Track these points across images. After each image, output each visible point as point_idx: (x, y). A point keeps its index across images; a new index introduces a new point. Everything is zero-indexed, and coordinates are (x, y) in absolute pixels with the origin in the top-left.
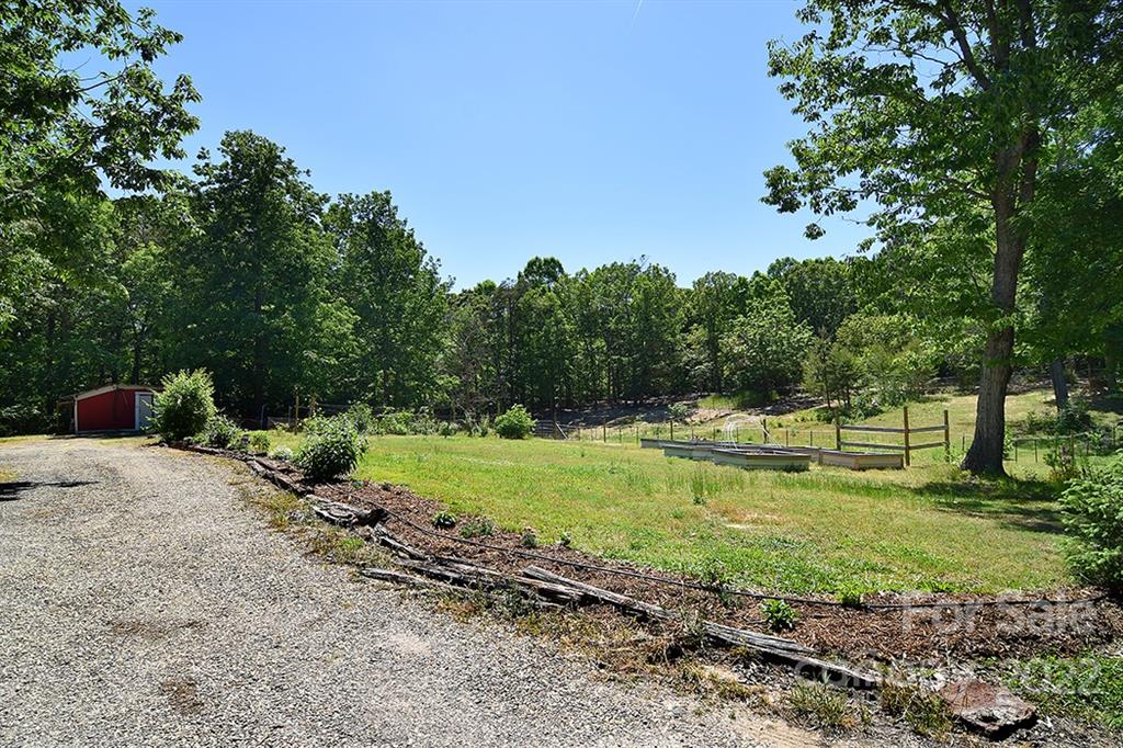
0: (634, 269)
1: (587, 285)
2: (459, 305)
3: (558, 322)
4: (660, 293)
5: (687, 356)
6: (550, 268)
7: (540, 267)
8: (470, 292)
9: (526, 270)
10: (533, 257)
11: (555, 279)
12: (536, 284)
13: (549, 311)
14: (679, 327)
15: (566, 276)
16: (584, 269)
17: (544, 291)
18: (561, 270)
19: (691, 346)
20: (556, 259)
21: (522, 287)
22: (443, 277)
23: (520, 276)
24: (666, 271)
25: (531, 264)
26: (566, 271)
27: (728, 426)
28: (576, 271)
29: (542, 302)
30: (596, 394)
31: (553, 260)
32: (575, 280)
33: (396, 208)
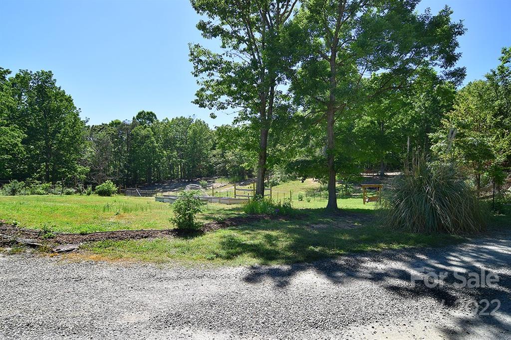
0: (190, 120)
1: (167, 126)
2: (99, 131)
3: (152, 142)
4: (201, 132)
5: (214, 160)
6: (150, 116)
7: (145, 115)
8: (106, 125)
9: (137, 116)
10: (141, 111)
11: (152, 122)
12: (141, 124)
13: (147, 137)
14: (209, 148)
15: (158, 121)
16: (167, 118)
17: (145, 127)
18: (156, 118)
19: (214, 156)
20: (153, 112)
21: (134, 125)
22: (82, 117)
23: (134, 118)
24: (204, 123)
25: (140, 114)
26: (158, 119)
27: (223, 190)
28: (163, 119)
29: (144, 132)
30: (173, 177)
31: (151, 113)
32: (162, 123)
33: (55, 80)
